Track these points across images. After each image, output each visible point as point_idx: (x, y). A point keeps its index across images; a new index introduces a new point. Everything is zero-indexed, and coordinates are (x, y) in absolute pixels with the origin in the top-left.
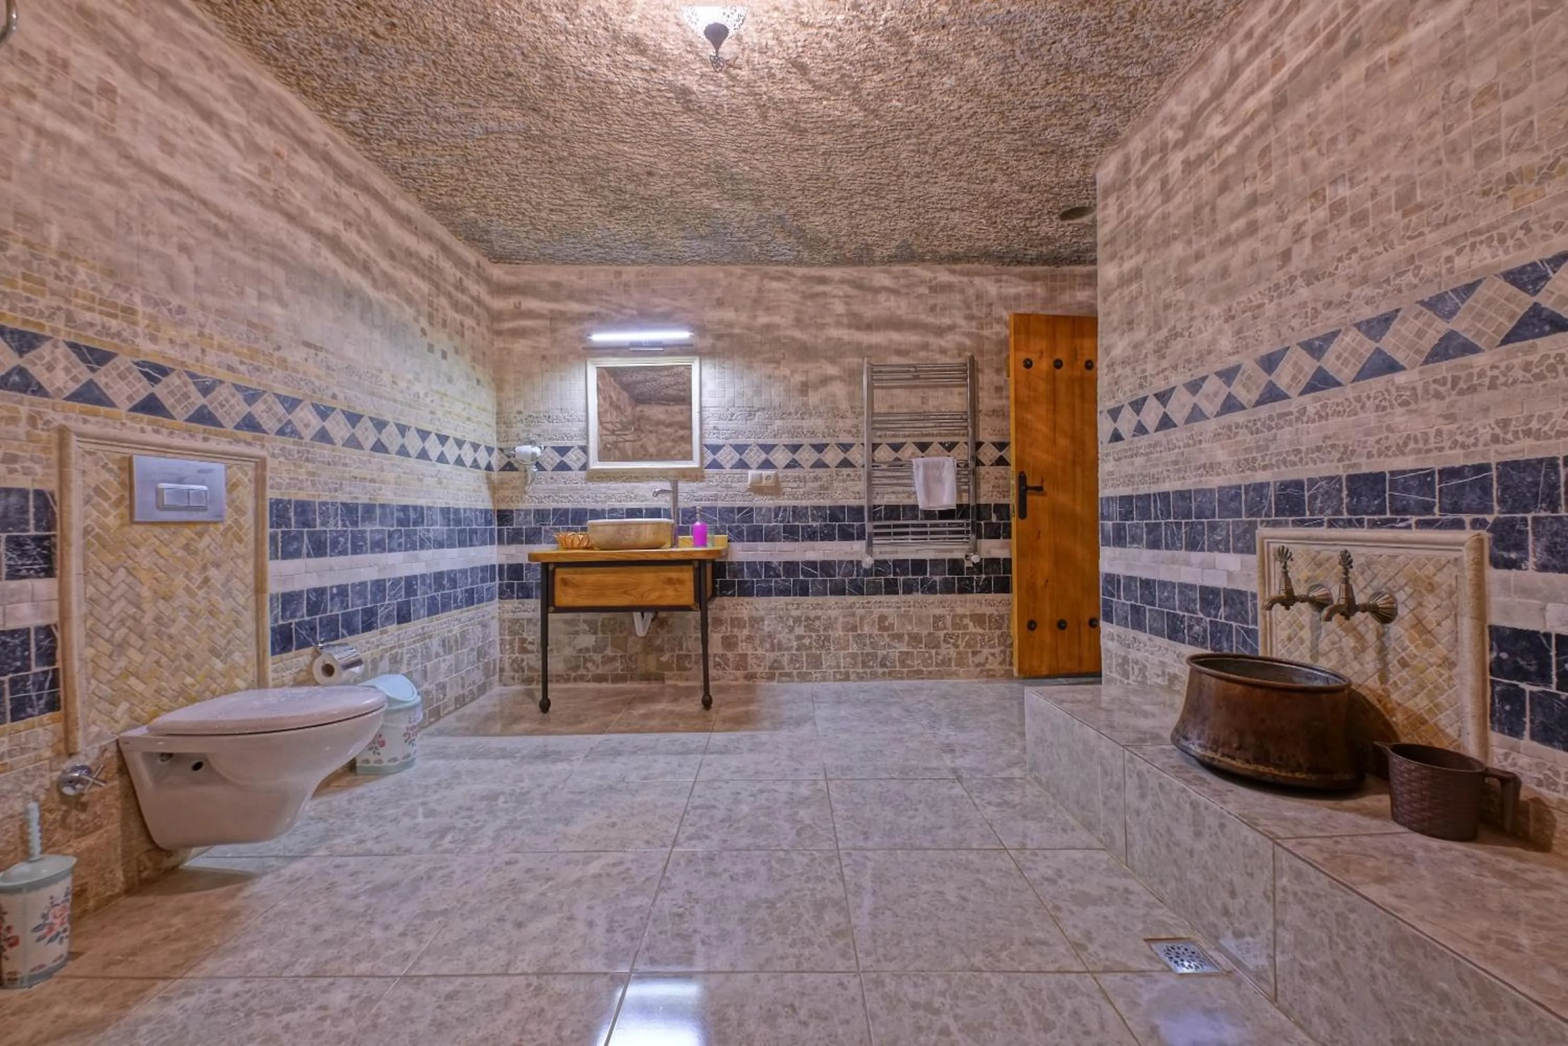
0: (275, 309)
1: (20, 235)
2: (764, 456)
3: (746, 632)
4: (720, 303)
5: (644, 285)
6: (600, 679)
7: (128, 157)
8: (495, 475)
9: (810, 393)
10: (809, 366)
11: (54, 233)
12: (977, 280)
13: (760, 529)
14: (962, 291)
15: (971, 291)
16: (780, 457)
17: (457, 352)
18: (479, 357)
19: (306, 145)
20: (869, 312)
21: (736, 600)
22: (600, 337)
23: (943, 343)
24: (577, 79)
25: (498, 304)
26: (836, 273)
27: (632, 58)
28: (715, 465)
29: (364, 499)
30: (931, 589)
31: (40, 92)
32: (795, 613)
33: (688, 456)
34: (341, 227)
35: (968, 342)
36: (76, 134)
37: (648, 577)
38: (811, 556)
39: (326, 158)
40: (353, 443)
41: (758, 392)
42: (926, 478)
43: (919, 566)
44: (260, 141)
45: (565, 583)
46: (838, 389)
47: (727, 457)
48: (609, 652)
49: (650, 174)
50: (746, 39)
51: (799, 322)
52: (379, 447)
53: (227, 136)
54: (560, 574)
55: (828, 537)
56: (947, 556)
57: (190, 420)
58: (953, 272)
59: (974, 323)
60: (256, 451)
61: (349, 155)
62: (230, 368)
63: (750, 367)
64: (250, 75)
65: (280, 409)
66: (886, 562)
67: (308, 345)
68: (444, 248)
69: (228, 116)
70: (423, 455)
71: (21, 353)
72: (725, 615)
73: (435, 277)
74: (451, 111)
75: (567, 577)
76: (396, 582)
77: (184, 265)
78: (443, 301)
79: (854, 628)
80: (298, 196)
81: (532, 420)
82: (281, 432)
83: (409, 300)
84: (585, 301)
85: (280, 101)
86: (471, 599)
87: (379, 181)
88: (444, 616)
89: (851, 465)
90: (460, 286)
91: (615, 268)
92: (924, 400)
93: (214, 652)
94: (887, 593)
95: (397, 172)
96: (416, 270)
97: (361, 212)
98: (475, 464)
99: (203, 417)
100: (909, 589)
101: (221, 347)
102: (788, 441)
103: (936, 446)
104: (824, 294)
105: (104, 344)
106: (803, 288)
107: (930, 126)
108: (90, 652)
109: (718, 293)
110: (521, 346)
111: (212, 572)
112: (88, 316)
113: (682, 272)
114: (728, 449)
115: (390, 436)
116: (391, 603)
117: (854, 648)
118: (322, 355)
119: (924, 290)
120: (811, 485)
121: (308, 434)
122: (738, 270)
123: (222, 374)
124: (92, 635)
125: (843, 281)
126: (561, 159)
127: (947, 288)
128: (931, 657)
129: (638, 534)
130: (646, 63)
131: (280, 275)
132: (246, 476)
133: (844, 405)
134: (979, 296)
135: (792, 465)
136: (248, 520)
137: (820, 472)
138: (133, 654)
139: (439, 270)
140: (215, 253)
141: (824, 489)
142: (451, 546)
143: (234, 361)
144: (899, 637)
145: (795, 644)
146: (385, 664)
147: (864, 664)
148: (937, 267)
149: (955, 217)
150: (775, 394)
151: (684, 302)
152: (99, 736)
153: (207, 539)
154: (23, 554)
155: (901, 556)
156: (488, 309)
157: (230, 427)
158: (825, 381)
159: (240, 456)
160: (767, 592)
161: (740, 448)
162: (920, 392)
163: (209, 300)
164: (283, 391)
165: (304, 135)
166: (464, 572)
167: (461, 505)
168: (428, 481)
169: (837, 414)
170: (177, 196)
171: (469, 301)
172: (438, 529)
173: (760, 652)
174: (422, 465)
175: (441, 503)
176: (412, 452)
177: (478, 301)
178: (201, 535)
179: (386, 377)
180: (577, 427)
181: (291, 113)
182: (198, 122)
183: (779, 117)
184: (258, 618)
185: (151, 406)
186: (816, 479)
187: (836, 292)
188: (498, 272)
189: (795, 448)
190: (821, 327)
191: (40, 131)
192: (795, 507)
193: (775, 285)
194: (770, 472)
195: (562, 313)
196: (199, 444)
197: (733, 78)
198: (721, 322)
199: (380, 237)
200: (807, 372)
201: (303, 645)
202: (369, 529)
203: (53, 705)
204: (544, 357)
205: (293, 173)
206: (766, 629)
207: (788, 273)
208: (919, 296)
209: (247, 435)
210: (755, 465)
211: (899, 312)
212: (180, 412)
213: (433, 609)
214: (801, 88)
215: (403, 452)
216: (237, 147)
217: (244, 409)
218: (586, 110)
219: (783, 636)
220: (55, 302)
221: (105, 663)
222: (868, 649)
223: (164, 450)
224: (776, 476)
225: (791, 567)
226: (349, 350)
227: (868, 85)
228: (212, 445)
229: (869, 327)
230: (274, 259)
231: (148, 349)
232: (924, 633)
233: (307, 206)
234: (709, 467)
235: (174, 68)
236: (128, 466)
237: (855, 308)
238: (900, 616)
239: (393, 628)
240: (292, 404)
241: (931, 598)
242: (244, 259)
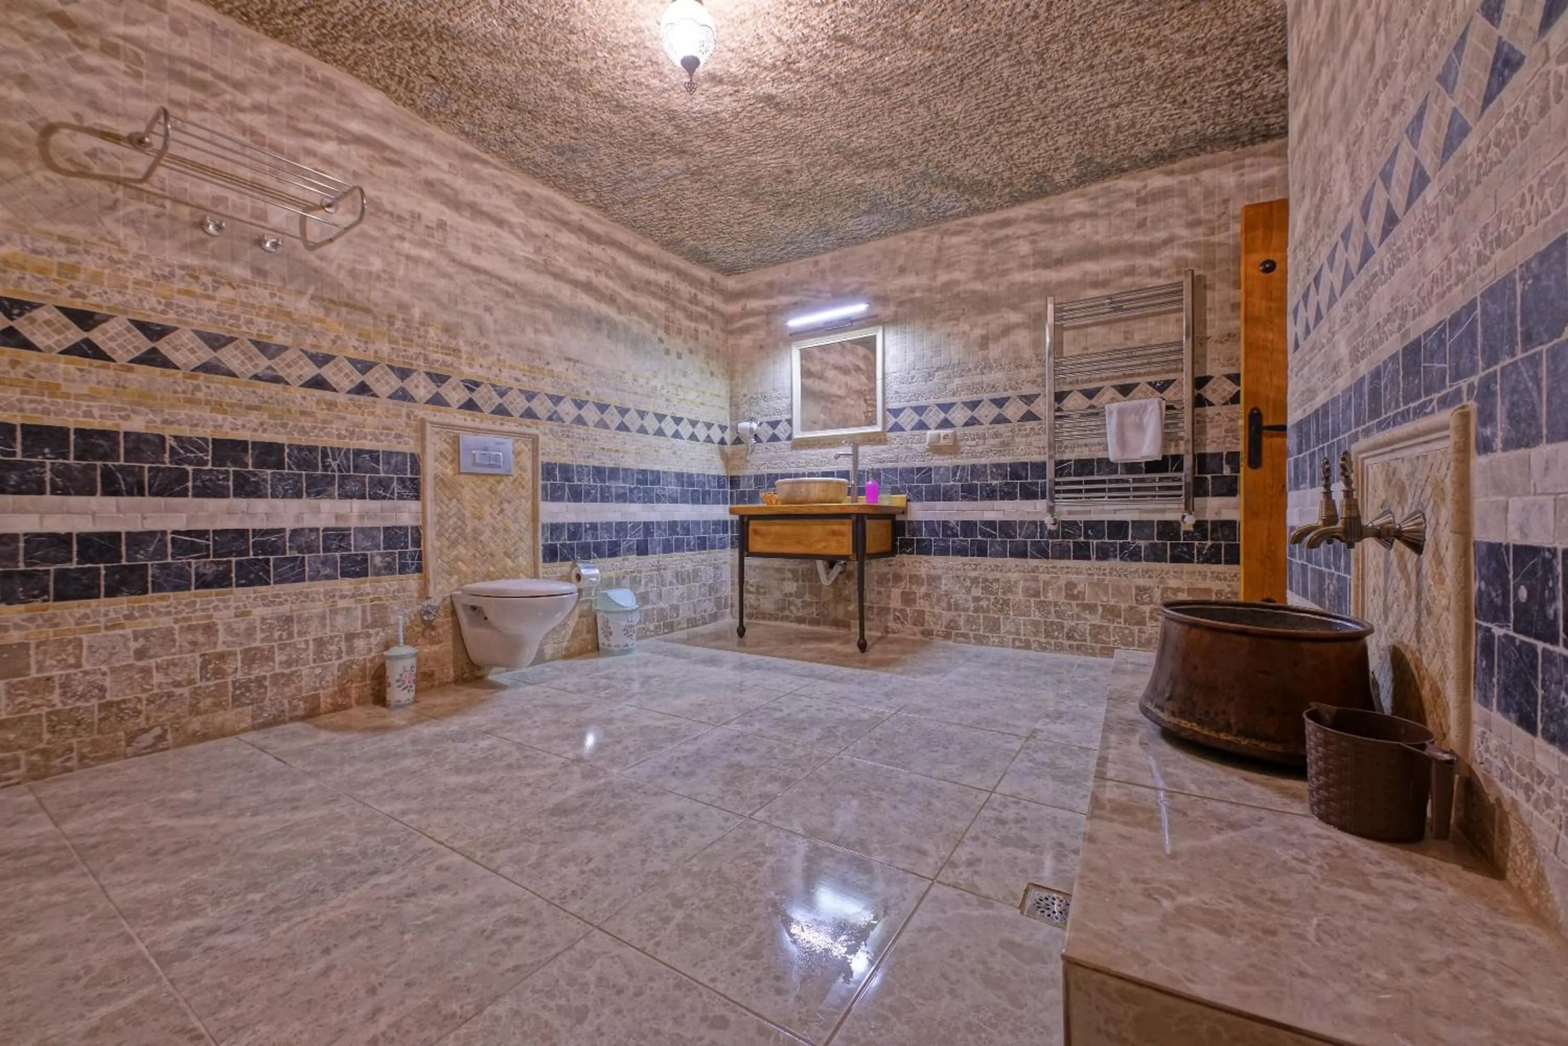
0: (546, 340)
1: (400, 316)
2: (942, 415)
3: (923, 589)
4: (902, 270)
5: (836, 268)
6: (800, 620)
7: (454, 261)
8: (728, 448)
9: (991, 345)
10: (990, 317)
11: (417, 313)
12: (1206, 176)
13: (938, 488)
14: (1183, 193)
15: (1196, 192)
16: (959, 416)
17: (691, 351)
18: (712, 354)
19: (566, 224)
20: (1058, 246)
21: (915, 557)
22: (797, 322)
23: (1156, 263)
24: (695, 119)
25: (733, 308)
26: (1020, 211)
27: (717, 89)
28: (897, 428)
29: (610, 464)
30: (1135, 556)
31: (408, 235)
32: (974, 574)
33: (871, 422)
34: (592, 274)
35: (1190, 254)
36: (427, 254)
37: (817, 529)
38: (989, 516)
39: (581, 230)
40: (602, 424)
41: (937, 351)
42: (1121, 426)
43: (1118, 528)
44: (535, 230)
45: (756, 532)
46: (1022, 337)
47: (908, 419)
48: (807, 598)
49: (789, 172)
50: (785, 38)
51: (980, 275)
52: (623, 427)
53: (513, 233)
54: (753, 525)
55: (1009, 495)
56: (1157, 517)
57: (493, 412)
58: (1171, 173)
59: (1200, 230)
60: (533, 431)
61: (599, 222)
62: (517, 380)
63: (930, 328)
64: (528, 189)
65: (549, 403)
66: (1075, 523)
67: (568, 359)
68: (680, 274)
69: (514, 220)
70: (660, 432)
71: (403, 380)
72: (904, 571)
73: (671, 297)
74: (638, 173)
75: (759, 527)
76: (636, 525)
77: (488, 319)
78: (679, 315)
79: (1037, 594)
80: (561, 261)
81: (753, 401)
82: (550, 419)
83: (648, 318)
84: (792, 293)
85: (548, 200)
86: (702, 545)
87: (622, 235)
88: (676, 556)
89: (1036, 418)
90: (694, 300)
91: (813, 259)
92: (1128, 335)
93: (507, 554)
94: (1076, 557)
95: (631, 224)
96: (654, 294)
97: (609, 260)
98: (709, 440)
99: (501, 411)
100: (1104, 554)
101: (512, 367)
102: (966, 397)
103: (1144, 387)
104: (1007, 237)
105: (444, 371)
106: (984, 236)
107: (1011, 37)
108: (438, 544)
109: (900, 261)
110: (746, 341)
111: (506, 505)
112: (435, 356)
113: (868, 249)
114: (908, 412)
115: (632, 419)
116: (633, 539)
117: (1036, 616)
118: (579, 365)
119: (1130, 204)
120: (992, 441)
121: (568, 420)
122: (919, 234)
123: (511, 383)
124: (439, 535)
125: (1028, 218)
126: (721, 182)
127: (1165, 193)
128: (1132, 634)
129: (808, 491)
130: (730, 89)
131: (548, 315)
132: (526, 449)
133: (1028, 354)
134: (1208, 194)
135: (972, 422)
136: (528, 475)
137: (1001, 428)
138: (460, 548)
139: (676, 291)
140: (506, 308)
141: (1005, 446)
142: (686, 502)
143: (518, 374)
144: (1091, 608)
145: (972, 605)
146: (626, 581)
147: (1048, 634)
148: (1147, 173)
149: (1125, 113)
150: (955, 352)
151: (871, 277)
152: (442, 591)
153: (502, 486)
154: (405, 487)
155: (1094, 517)
156: (722, 315)
157: (516, 415)
158: (1007, 330)
159: (523, 435)
160: (944, 552)
161: (919, 410)
162: (1122, 326)
163: (503, 338)
164: (550, 391)
165: (565, 217)
166: (697, 523)
167: (694, 471)
168: (663, 452)
169: (1019, 364)
170: (483, 278)
171: (703, 310)
172: (673, 488)
173: (937, 610)
174: (660, 440)
175: (676, 469)
176: (650, 431)
177: (713, 310)
178: (499, 482)
179: (628, 377)
180: (784, 403)
181: (556, 206)
182: (493, 229)
183: (855, 87)
184: (534, 537)
185: (470, 405)
186: (996, 435)
187: (1021, 232)
188: (731, 283)
189: (974, 405)
190: (1005, 273)
191: (408, 257)
192: (974, 466)
193: (955, 240)
194: (949, 431)
195: (774, 307)
196: (497, 427)
197: (797, 72)
198: (902, 289)
199: (624, 276)
200: (988, 324)
201: (565, 559)
202: (615, 485)
203: (419, 569)
204: (761, 347)
205: (557, 246)
206: (943, 588)
207: (969, 224)
208: (1123, 214)
209: (528, 421)
210: (933, 425)
211: (1097, 238)
212: (487, 409)
213: (667, 548)
214: (857, 57)
215: (642, 430)
216: (518, 237)
217: (526, 404)
218: (713, 140)
219: (960, 596)
220: (418, 350)
221: (445, 551)
222: (1052, 618)
223: (476, 431)
224: (955, 435)
225: (968, 527)
226: (599, 360)
227: (916, 26)
228: (506, 428)
229: (1059, 263)
230: (547, 306)
231: (469, 372)
232: (1123, 606)
233: (567, 265)
234: (891, 430)
235: (479, 199)
236: (456, 440)
237: (1043, 245)
238: (1092, 584)
239: (633, 558)
240: (557, 400)
241: (1134, 566)
242: (524, 309)
